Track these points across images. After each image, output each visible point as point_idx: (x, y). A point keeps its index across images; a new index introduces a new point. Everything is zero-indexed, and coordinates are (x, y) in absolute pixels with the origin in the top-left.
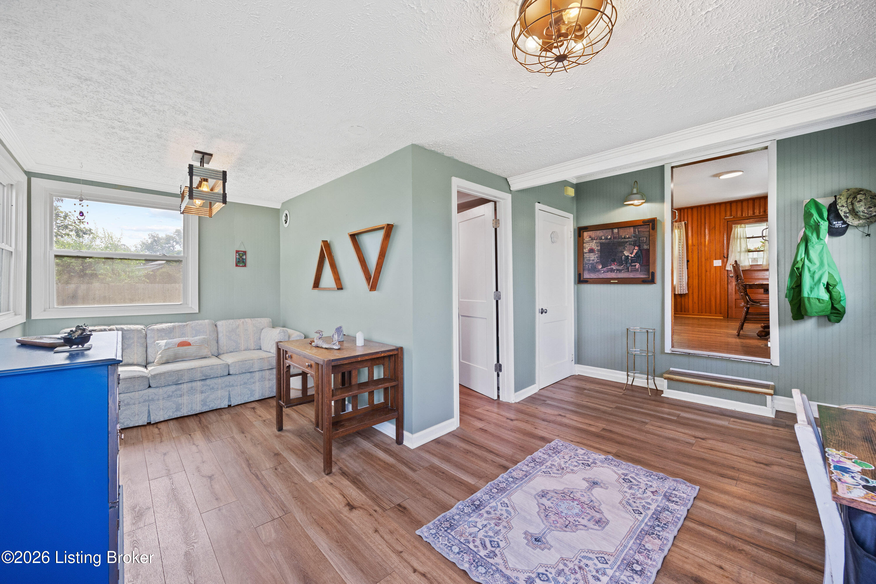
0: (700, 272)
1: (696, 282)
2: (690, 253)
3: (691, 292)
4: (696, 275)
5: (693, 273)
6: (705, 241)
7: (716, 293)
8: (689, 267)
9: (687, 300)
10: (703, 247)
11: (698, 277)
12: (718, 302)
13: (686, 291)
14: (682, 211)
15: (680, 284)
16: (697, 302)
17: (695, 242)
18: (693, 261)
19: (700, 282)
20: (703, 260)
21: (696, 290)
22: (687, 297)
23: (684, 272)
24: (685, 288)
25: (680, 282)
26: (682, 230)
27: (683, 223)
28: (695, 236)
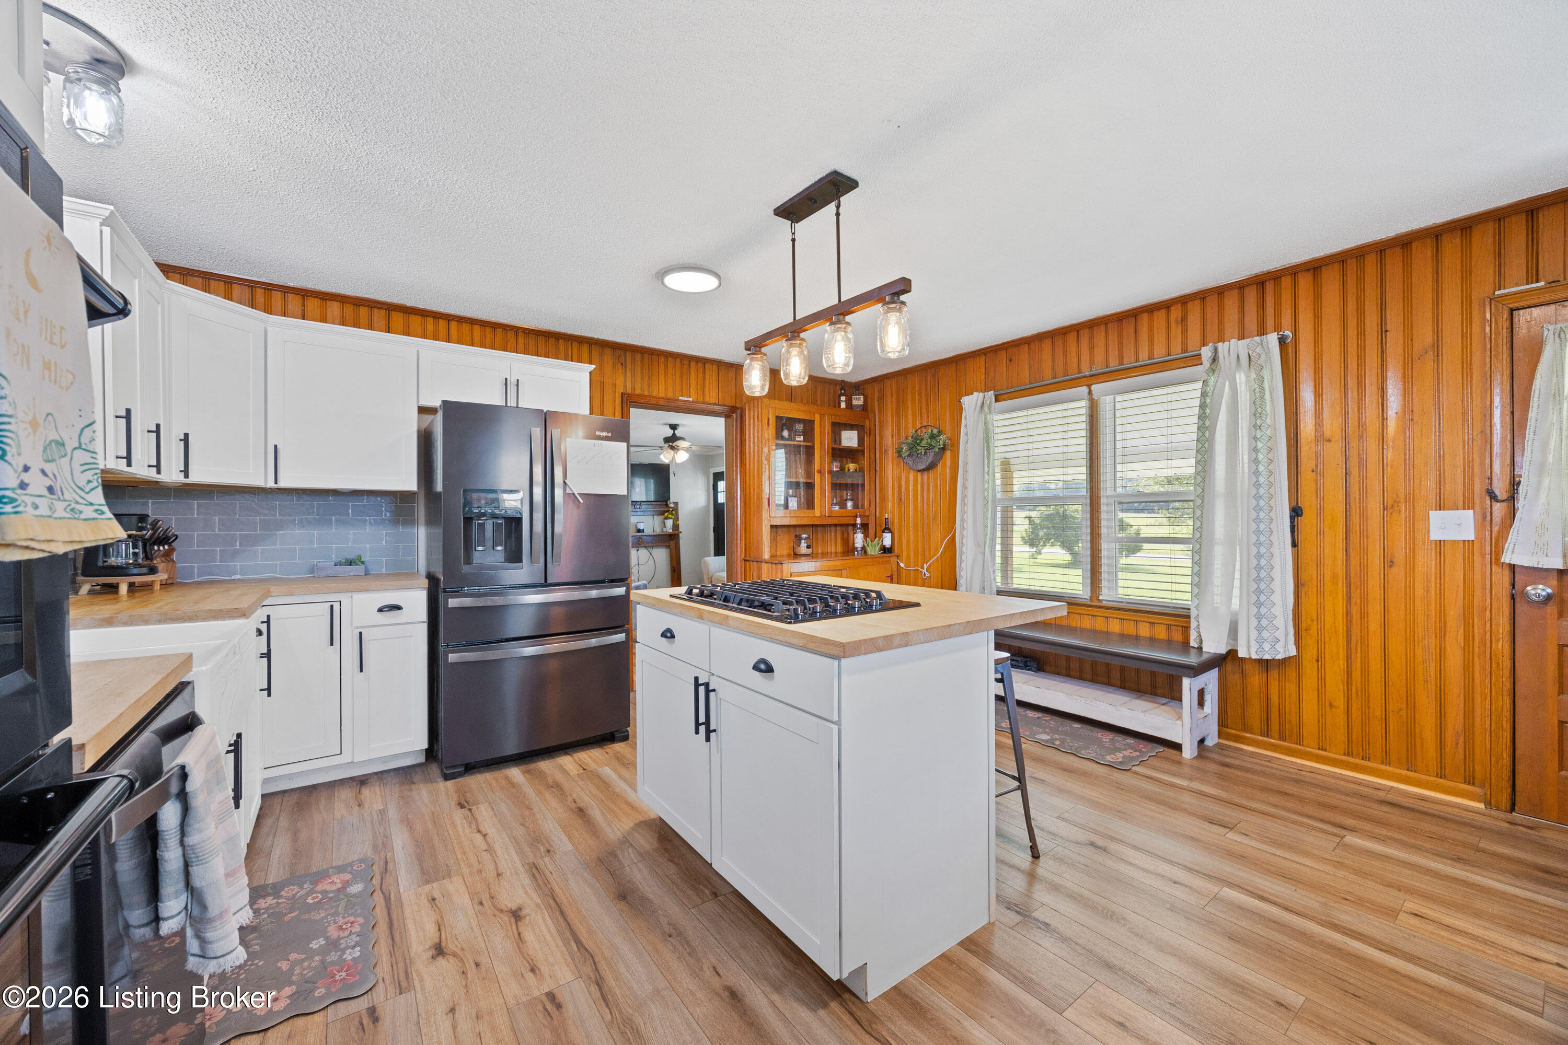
0: (1355, 562)
1: (1335, 606)
2: (1307, 477)
3: (1310, 654)
4: (1334, 576)
5: (1319, 564)
6: (1384, 419)
7: (1440, 671)
8: (1301, 538)
9: (1291, 687)
10: (1372, 447)
11: (1349, 585)
12: (1454, 721)
13: (1285, 648)
14: (1269, 287)
15: (1259, 617)
16: (1340, 703)
17: (1331, 425)
18: (1320, 511)
19: (1355, 611)
20: (1374, 506)
21: (1335, 649)
22: (1292, 673)
23: (1276, 562)
24: (1280, 634)
25: (1259, 604)
26: (1266, 374)
27: (1272, 339)
28: (1331, 395)
